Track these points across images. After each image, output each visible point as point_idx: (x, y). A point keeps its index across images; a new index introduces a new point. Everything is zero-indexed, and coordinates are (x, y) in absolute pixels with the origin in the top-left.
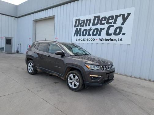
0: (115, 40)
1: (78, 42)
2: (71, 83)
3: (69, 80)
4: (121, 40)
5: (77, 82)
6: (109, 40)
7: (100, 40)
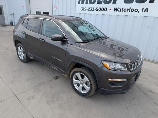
0: (136, 10)
1: (84, 12)
2: (78, 85)
3: (74, 79)
4: (147, 10)
5: (87, 85)
6: (129, 10)
7: (115, 11)
